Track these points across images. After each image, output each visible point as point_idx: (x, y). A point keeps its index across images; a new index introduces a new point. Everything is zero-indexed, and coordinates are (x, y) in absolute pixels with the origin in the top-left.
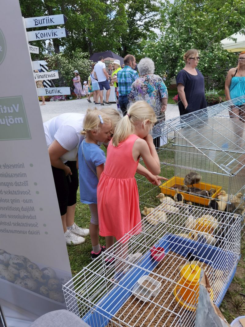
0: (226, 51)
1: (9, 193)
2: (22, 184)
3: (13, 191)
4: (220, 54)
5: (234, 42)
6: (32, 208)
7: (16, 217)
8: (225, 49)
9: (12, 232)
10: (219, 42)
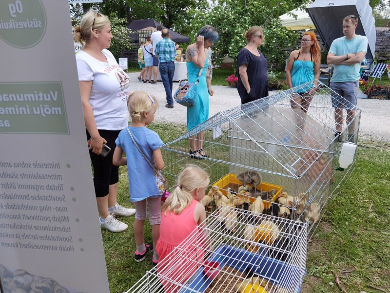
0: (285, 28)
1: (39, 198)
2: (55, 187)
3: (44, 196)
4: (279, 32)
5: (294, 18)
6: (66, 217)
7: (44, 228)
8: (283, 26)
9: (37, 247)
10: (278, 18)
